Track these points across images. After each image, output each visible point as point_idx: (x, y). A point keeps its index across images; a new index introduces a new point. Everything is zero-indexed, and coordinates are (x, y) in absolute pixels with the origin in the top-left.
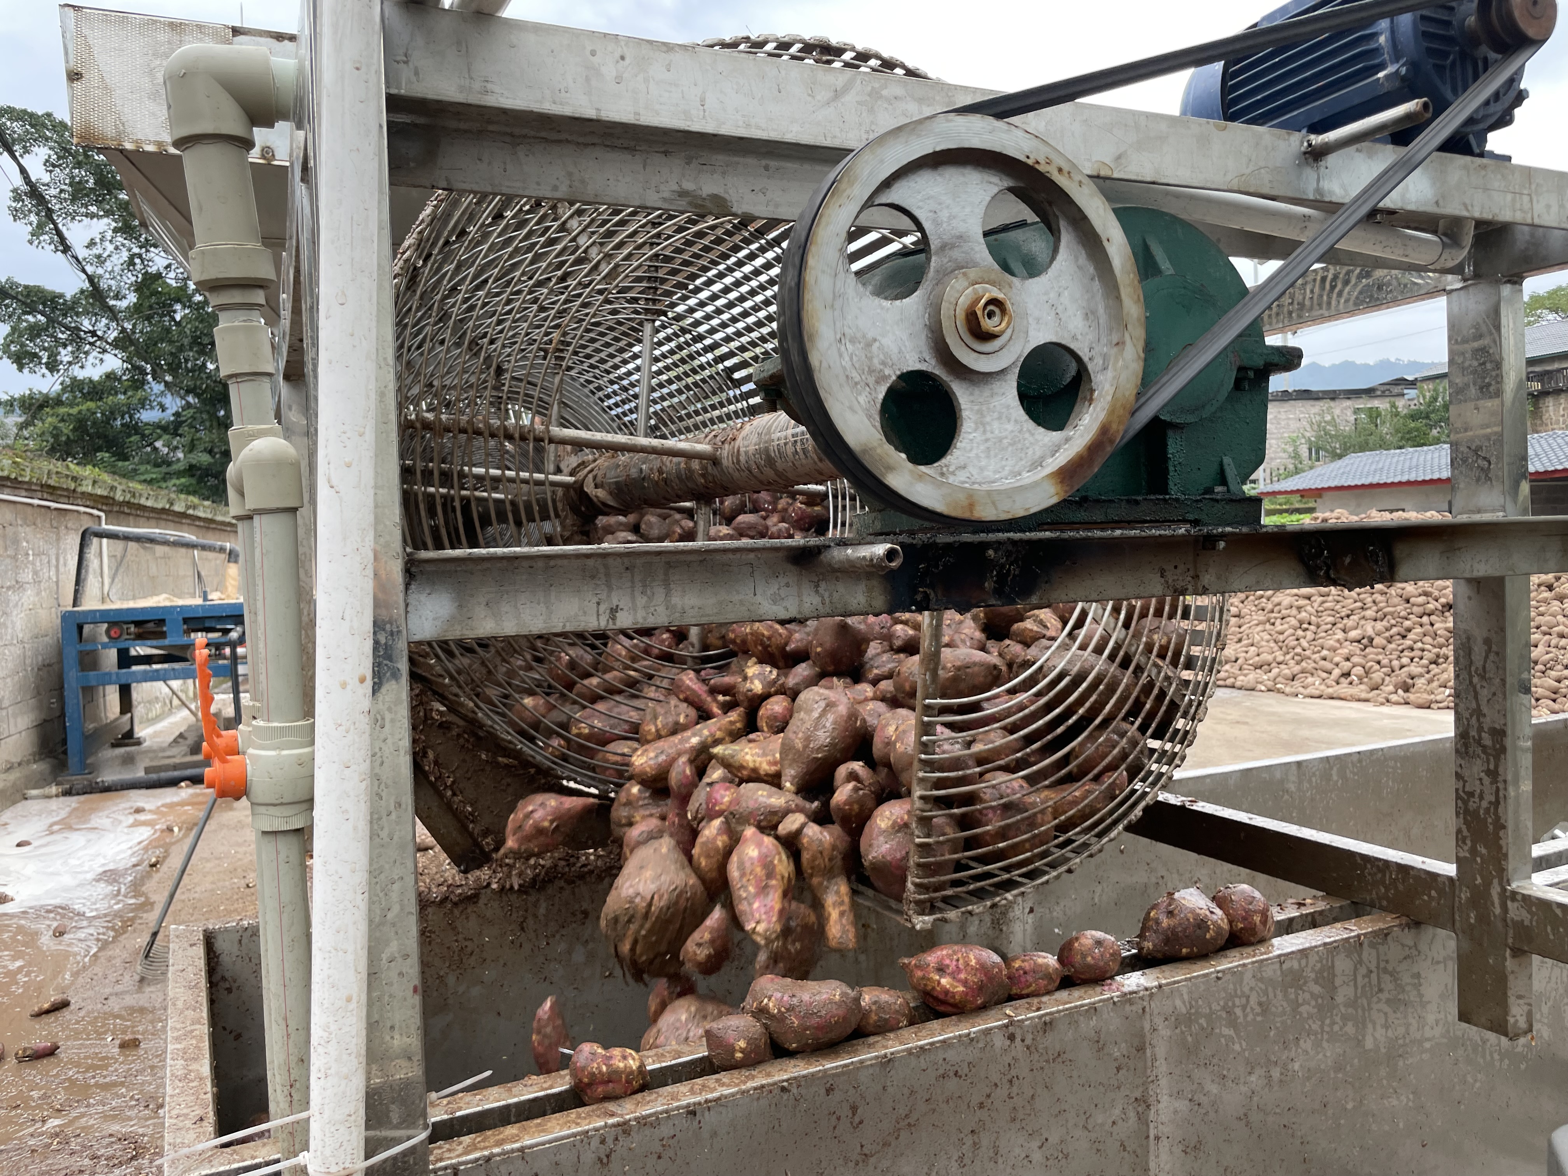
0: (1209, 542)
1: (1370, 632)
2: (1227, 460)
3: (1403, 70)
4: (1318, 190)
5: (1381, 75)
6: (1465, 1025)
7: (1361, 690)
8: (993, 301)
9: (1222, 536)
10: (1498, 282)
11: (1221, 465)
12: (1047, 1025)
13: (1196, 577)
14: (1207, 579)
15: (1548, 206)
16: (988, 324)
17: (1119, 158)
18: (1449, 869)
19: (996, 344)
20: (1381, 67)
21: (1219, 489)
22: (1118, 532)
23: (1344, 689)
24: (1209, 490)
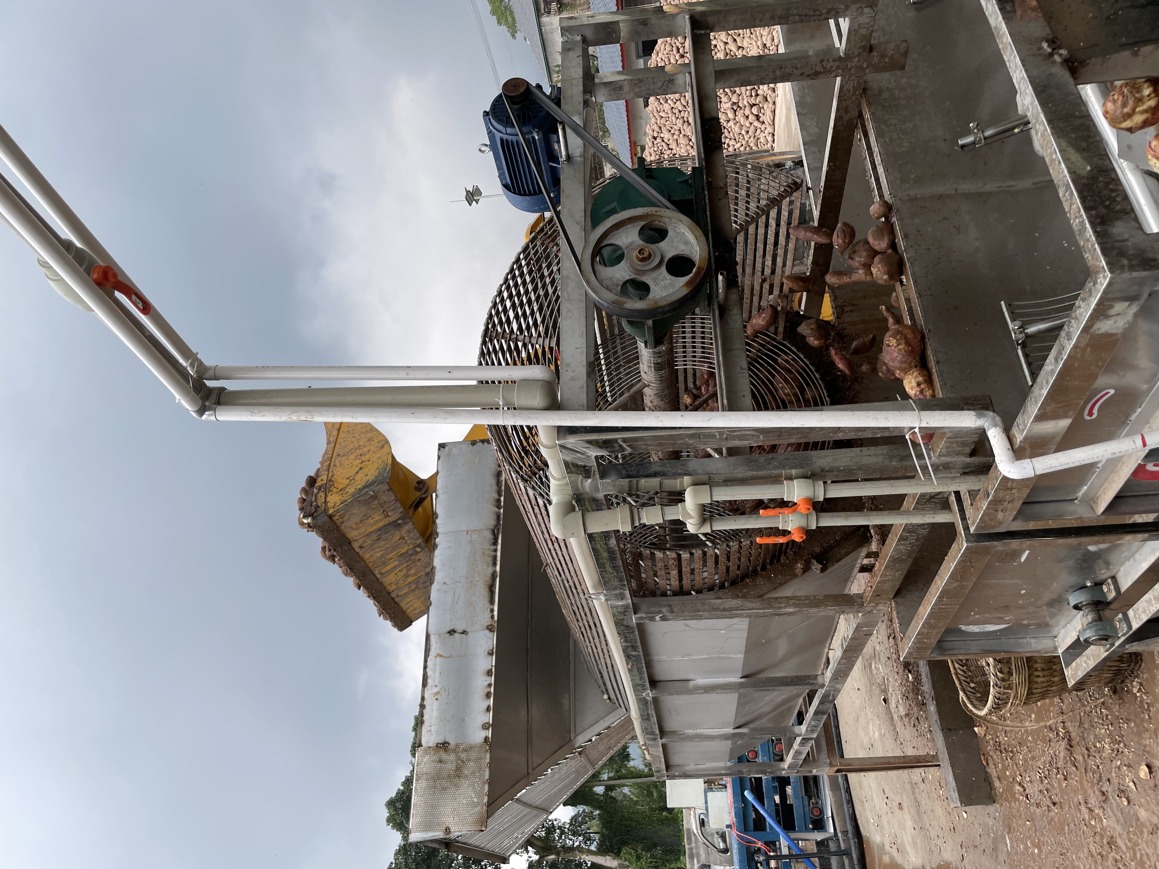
0: (709, 183)
1: (729, 105)
2: (678, 180)
3: (536, 130)
4: (580, 156)
5: (537, 138)
6: (906, 67)
7: (767, 107)
8: (639, 252)
9: (707, 179)
10: (594, 84)
11: (680, 182)
12: (906, 236)
13: (721, 188)
14: (721, 184)
15: (575, 72)
16: (646, 255)
17: (578, 224)
18: (839, 79)
19: (652, 252)
20: (533, 138)
21: (690, 182)
22: (708, 213)
23: (767, 117)
24: (691, 185)
